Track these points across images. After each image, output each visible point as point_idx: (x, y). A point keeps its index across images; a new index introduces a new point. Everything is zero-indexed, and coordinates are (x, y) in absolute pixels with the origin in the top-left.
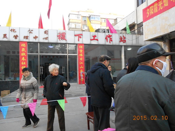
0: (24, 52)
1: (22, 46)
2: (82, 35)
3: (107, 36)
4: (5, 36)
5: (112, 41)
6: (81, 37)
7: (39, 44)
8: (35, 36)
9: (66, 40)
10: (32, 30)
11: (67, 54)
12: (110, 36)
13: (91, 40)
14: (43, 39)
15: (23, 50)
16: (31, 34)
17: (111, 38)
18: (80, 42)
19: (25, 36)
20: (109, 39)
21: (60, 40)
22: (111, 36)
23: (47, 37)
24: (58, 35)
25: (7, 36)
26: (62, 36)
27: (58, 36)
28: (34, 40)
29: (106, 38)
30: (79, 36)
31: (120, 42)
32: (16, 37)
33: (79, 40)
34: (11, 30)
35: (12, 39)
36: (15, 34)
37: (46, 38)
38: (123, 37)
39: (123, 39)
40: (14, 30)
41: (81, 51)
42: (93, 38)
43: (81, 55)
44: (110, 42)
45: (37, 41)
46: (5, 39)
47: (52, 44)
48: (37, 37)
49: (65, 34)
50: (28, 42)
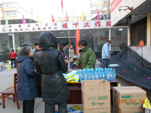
2: (78, 23)
3: (96, 22)
4: (33, 29)
5: (100, 26)
6: (77, 25)
8: (49, 27)
9: (68, 28)
10: (47, 24)
11: (69, 37)
12: (98, 22)
13: (85, 26)
14: (54, 29)
16: (47, 26)
17: (100, 24)
18: (77, 29)
19: (43, 28)
20: (98, 24)
21: (64, 28)
22: (100, 22)
25: (35, 29)
26: (65, 26)
27: (62, 26)
29: (96, 24)
30: (76, 24)
31: (107, 26)
32: (39, 29)
33: (76, 27)
34: (36, 25)
35: (37, 30)
36: (39, 27)
37: (56, 28)
38: (109, 22)
39: (109, 24)
40: (38, 25)
41: (78, 35)
42: (86, 25)
43: (78, 37)
44: (99, 27)
45: (50, 30)
46: (34, 31)
47: (59, 31)
49: (67, 24)
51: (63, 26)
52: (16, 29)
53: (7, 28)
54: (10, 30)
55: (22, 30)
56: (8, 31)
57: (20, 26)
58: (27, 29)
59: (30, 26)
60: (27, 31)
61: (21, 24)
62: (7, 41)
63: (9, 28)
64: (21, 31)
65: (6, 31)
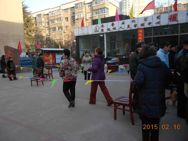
0: (141, 36)
1: (139, 32)
7: (152, 28)
8: (149, 23)
9: (177, 21)
10: (147, 18)
11: (179, 34)
14: (156, 24)
15: (140, 35)
16: (146, 21)
19: (141, 24)
21: (171, 22)
23: (160, 22)
24: (170, 17)
25: (130, 26)
26: (173, 18)
27: (169, 19)
28: (149, 26)
32: (135, 26)
34: (132, 21)
35: (133, 28)
36: (135, 24)
37: (158, 23)
40: (134, 21)
45: (151, 26)
46: (129, 29)
47: (164, 26)
48: (151, 23)
49: (177, 15)
50: (144, 28)
51: (171, 18)
52: (108, 28)
53: (99, 28)
54: (102, 30)
55: (115, 29)
56: (100, 32)
57: (113, 25)
58: (121, 27)
59: (124, 23)
60: (121, 30)
61: (114, 22)
62: (98, 43)
63: (101, 28)
64: (114, 31)
65: (98, 31)
